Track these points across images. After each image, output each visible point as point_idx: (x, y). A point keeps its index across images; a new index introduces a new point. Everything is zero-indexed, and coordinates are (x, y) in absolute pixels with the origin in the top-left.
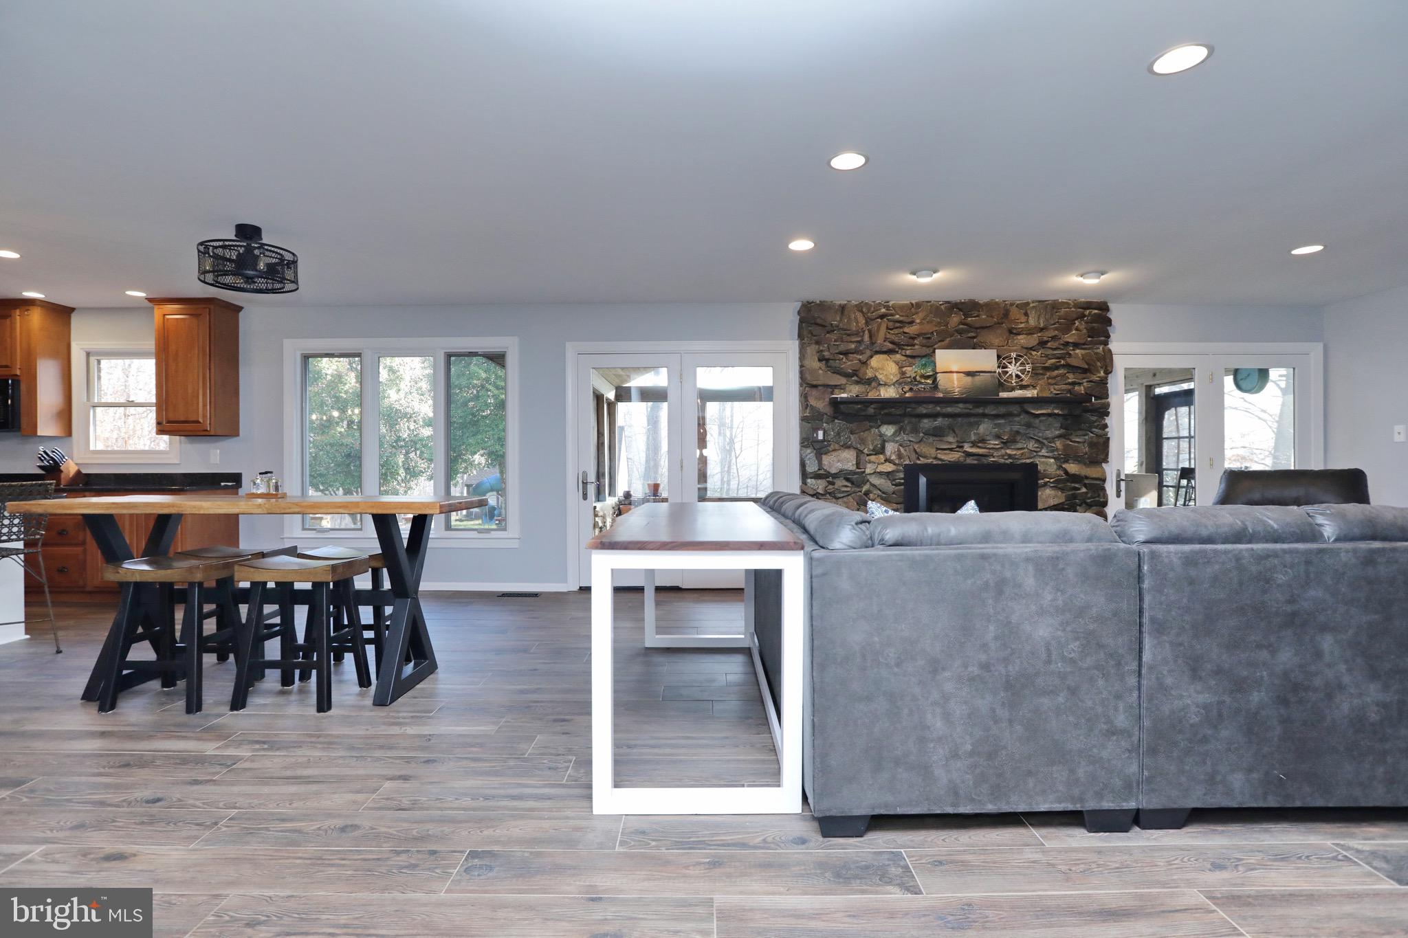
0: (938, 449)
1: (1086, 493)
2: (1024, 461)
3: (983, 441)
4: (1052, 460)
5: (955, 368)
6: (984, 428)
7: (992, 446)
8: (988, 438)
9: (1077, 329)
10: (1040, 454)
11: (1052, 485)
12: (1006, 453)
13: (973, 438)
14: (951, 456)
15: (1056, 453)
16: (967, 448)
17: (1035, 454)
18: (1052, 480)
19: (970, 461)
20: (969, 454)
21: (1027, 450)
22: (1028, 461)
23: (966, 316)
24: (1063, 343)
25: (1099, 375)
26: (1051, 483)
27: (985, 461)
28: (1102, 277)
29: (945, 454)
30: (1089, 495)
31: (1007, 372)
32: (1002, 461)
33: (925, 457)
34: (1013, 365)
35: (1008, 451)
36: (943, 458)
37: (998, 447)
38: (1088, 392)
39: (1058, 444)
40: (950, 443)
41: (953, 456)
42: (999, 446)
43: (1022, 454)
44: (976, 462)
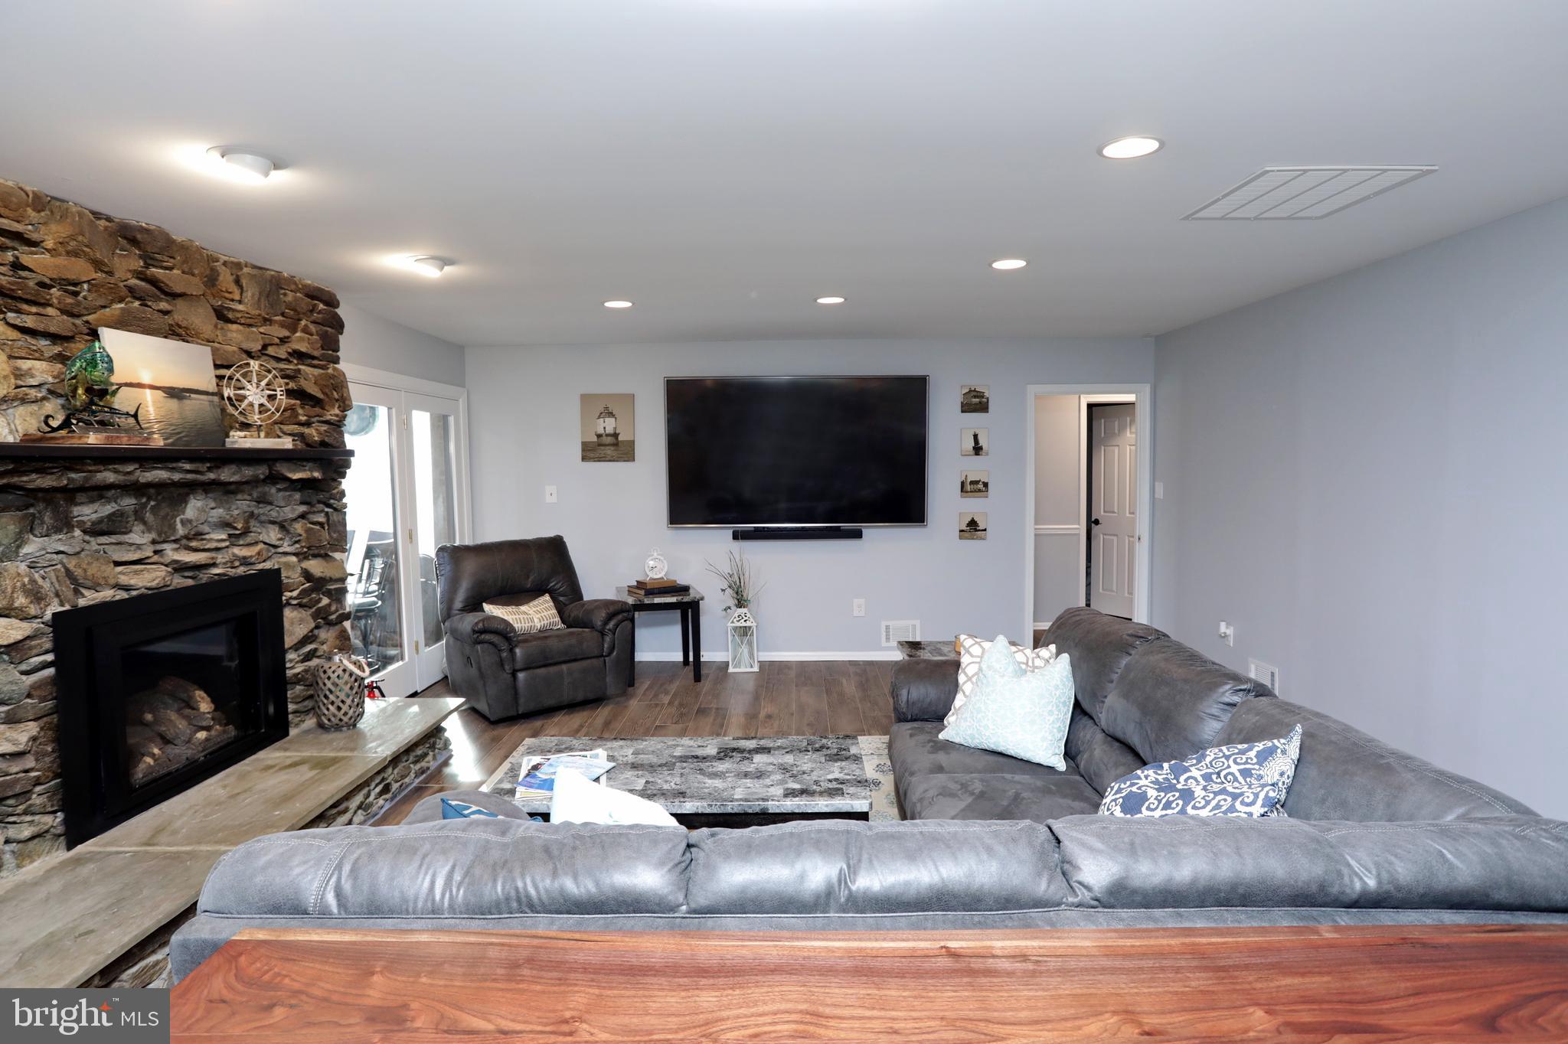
0: (117, 564)
1: (329, 605)
2: (260, 566)
3: (198, 536)
4: (294, 559)
5: (146, 379)
6: (194, 508)
7: (214, 545)
8: (206, 528)
9: (305, 330)
10: (280, 550)
11: (294, 602)
12: (234, 555)
13: (181, 531)
14: (147, 576)
15: (297, 546)
16: (172, 553)
17: (273, 551)
18: (295, 594)
19: (179, 582)
20: (180, 568)
21: (261, 546)
22: (268, 565)
23: (149, 260)
24: (290, 350)
25: (332, 412)
26: (295, 598)
27: (204, 577)
28: (446, 268)
29: (136, 572)
30: (333, 608)
31: (243, 398)
32: (232, 572)
33: (95, 587)
34: (254, 385)
35: (238, 551)
36: (132, 582)
37: (224, 544)
38: (326, 439)
39: (299, 527)
40: (139, 547)
41: (154, 575)
42: (227, 543)
43: (259, 553)
44: (190, 582)
